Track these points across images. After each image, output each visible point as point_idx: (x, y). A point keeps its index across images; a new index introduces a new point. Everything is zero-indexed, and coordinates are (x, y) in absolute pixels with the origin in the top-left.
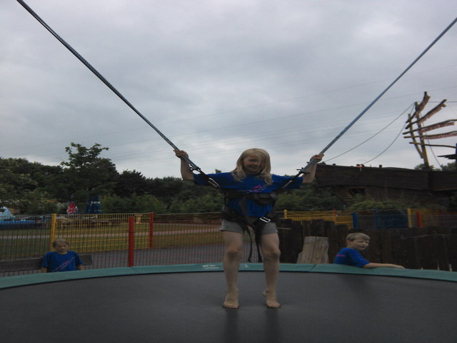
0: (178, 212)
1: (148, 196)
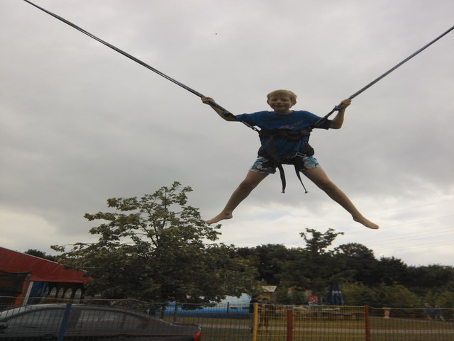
1: (398, 286)
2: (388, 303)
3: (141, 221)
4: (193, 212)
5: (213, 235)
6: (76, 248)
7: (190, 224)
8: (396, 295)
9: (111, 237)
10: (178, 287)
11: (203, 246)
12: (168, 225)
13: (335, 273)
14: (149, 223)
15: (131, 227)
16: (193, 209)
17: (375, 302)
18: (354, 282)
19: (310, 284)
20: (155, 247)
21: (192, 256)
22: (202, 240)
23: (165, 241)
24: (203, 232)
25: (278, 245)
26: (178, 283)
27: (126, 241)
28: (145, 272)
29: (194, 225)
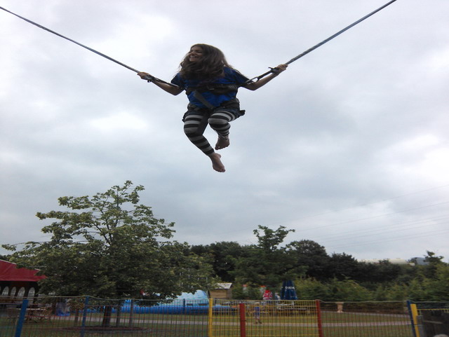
1: (350, 281)
2: (340, 298)
3: (94, 220)
4: (145, 210)
5: (167, 233)
6: (28, 247)
7: (143, 222)
8: (348, 290)
9: (63, 236)
10: (133, 284)
11: (156, 244)
12: (121, 224)
13: (288, 269)
14: (102, 221)
15: (85, 226)
16: (145, 208)
17: (328, 297)
18: (307, 277)
19: (264, 280)
20: (109, 245)
21: (146, 254)
22: (156, 238)
23: (118, 239)
24: (157, 229)
25: (232, 243)
26: (133, 280)
27: (78, 239)
28: (100, 270)
29: (147, 223)
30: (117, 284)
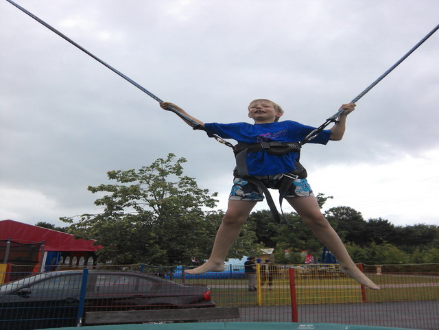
0: (422, 262)
1: (387, 245)
2: (379, 261)
3: (142, 192)
4: (190, 181)
5: (211, 203)
6: (83, 219)
7: (188, 193)
8: (386, 253)
9: (115, 208)
10: (183, 252)
11: (202, 213)
12: (167, 195)
14: (150, 193)
15: (133, 198)
16: (190, 179)
17: (367, 260)
18: (346, 242)
19: (305, 245)
20: (158, 216)
21: (193, 223)
22: (201, 207)
23: (166, 209)
24: (201, 200)
26: (183, 248)
27: (129, 211)
28: (152, 239)
29: (192, 194)
30: (168, 252)
